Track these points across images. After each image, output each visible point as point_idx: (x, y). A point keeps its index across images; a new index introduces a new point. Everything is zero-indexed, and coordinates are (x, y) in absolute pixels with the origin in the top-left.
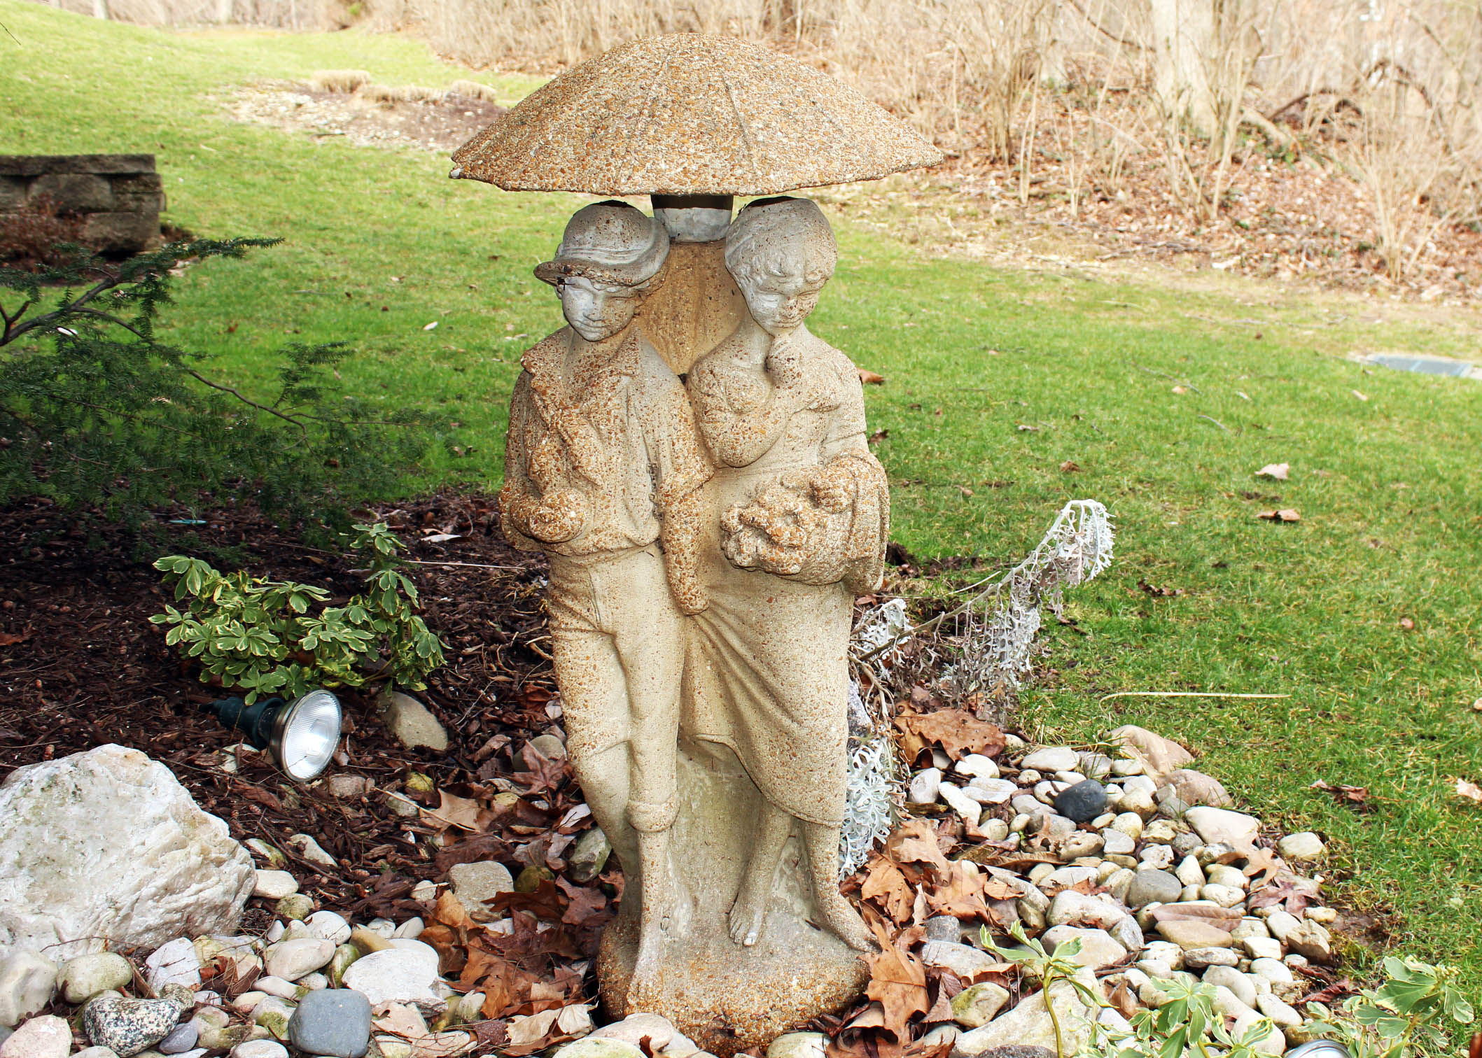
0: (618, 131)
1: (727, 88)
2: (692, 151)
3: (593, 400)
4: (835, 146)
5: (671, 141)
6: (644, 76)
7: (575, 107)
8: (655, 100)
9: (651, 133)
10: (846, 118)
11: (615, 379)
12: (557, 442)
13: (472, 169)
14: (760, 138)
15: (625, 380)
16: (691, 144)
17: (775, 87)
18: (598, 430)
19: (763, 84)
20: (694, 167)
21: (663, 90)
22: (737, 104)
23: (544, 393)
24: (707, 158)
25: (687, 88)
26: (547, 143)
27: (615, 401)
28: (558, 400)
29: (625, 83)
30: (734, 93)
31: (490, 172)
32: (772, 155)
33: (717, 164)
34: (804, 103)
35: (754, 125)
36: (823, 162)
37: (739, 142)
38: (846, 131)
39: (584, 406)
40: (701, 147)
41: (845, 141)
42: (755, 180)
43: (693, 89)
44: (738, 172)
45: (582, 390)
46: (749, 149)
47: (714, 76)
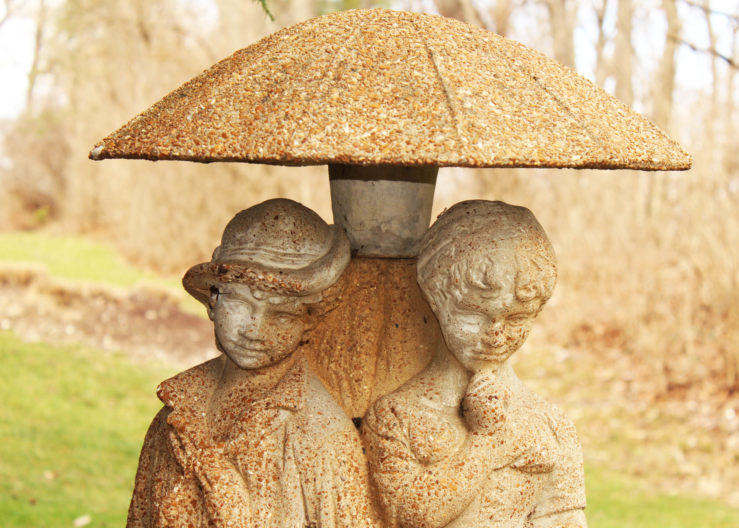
0: (295, 94)
1: (431, 55)
2: (383, 116)
3: (242, 437)
4: (559, 124)
5: (358, 105)
6: (331, 41)
7: (245, 71)
8: (342, 64)
9: (335, 95)
10: (574, 100)
11: (271, 413)
12: (192, 492)
13: (117, 145)
14: (468, 105)
15: (284, 415)
16: (381, 108)
17: (486, 59)
18: (246, 477)
19: (474, 54)
20: (385, 133)
21: (353, 54)
22: (441, 69)
23: (182, 430)
24: (402, 123)
25: (382, 54)
26: (209, 107)
27: (270, 440)
28: (199, 437)
29: (308, 48)
30: (439, 60)
31: (137, 144)
32: (481, 123)
33: (414, 130)
34: (522, 78)
35: (461, 91)
36: (543, 140)
37: (442, 107)
38: (573, 110)
39: (231, 445)
40: (395, 112)
41: (571, 120)
42: (460, 146)
43: (389, 54)
44: (439, 138)
45: (230, 427)
46: (453, 115)
47: (416, 44)
